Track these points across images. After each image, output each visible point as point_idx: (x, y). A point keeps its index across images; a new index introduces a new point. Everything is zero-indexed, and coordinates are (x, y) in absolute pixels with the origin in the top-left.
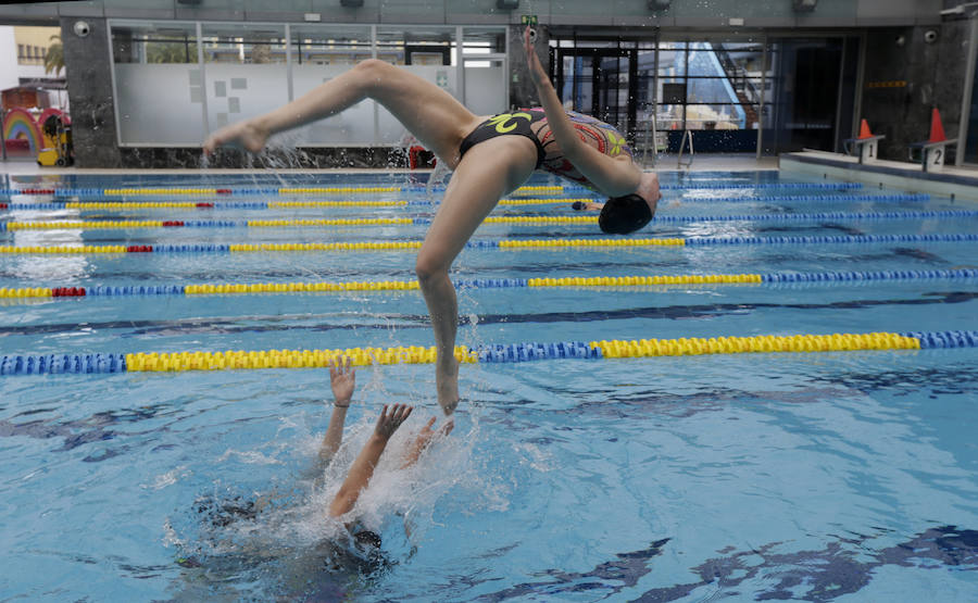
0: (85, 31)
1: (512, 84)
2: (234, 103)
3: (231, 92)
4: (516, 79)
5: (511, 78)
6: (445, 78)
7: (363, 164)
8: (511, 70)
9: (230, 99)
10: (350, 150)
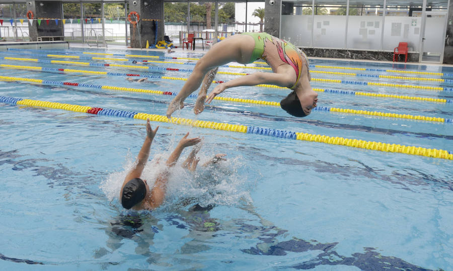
0: (273, 3)
1: (448, 25)
2: (324, 30)
3: (323, 27)
4: (450, 23)
5: (448, 23)
6: (416, 22)
7: (374, 58)
8: (448, 19)
9: (322, 30)
10: (369, 52)
